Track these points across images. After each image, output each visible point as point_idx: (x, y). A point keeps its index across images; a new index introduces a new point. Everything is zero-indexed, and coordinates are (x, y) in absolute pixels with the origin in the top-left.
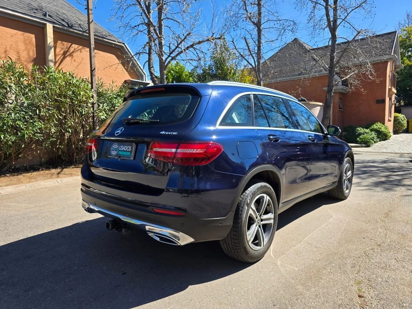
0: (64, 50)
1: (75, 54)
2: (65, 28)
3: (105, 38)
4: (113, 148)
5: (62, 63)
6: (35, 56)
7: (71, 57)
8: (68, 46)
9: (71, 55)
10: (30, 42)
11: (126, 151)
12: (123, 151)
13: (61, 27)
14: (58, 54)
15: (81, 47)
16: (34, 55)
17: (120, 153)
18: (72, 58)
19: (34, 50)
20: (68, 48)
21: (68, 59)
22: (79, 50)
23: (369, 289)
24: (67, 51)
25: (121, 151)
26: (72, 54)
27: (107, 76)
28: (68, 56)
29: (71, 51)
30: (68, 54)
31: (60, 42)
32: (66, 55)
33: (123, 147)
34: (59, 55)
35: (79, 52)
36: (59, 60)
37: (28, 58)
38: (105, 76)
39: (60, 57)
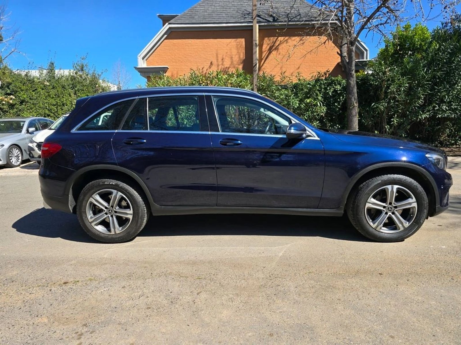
0: (270, 45)
1: (280, 47)
2: (270, 24)
3: (313, 20)
5: (268, 59)
6: (244, 58)
7: (276, 51)
8: (275, 40)
9: (277, 49)
10: (240, 46)
13: (266, 24)
14: (264, 51)
15: (287, 38)
16: (243, 58)
18: (277, 52)
19: (243, 52)
20: (274, 42)
21: (274, 53)
22: (285, 41)
24: (273, 46)
26: (278, 47)
27: (315, 62)
28: (274, 51)
29: (277, 45)
30: (274, 48)
31: (267, 38)
32: (272, 50)
34: (265, 51)
35: (285, 44)
36: (264, 57)
37: (239, 61)
38: (312, 62)
39: (266, 54)
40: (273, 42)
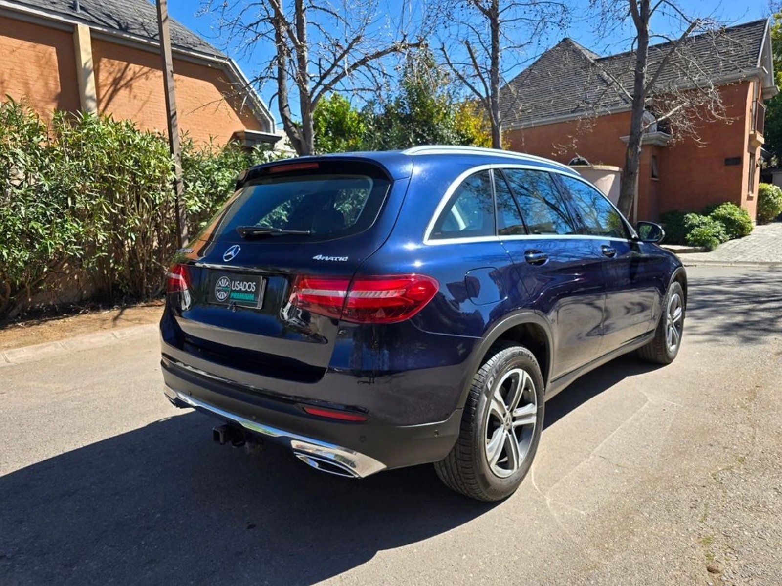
0: (114, 75)
1: (135, 84)
2: (115, 32)
3: (190, 49)
4: (220, 286)
5: (112, 103)
6: (59, 90)
7: (128, 89)
8: (123, 67)
9: (128, 85)
10: (47, 63)
11: (246, 292)
12: (240, 291)
13: (105, 30)
14: (102, 84)
15: (146, 69)
16: (56, 89)
17: (234, 295)
18: (130, 91)
19: (56, 78)
20: (122, 71)
21: (123, 93)
22: (143, 74)
23: (728, 554)
24: (121, 78)
25: (235, 291)
26: (131, 83)
27: (199, 125)
28: (123, 88)
29: (129, 78)
30: (122, 83)
31: (106, 59)
32: (119, 87)
33: (239, 284)
34: (105, 85)
35: (143, 80)
36: (104, 96)
37: (45, 94)
38: (195, 124)
39: (107, 91)
40: (119, 70)
